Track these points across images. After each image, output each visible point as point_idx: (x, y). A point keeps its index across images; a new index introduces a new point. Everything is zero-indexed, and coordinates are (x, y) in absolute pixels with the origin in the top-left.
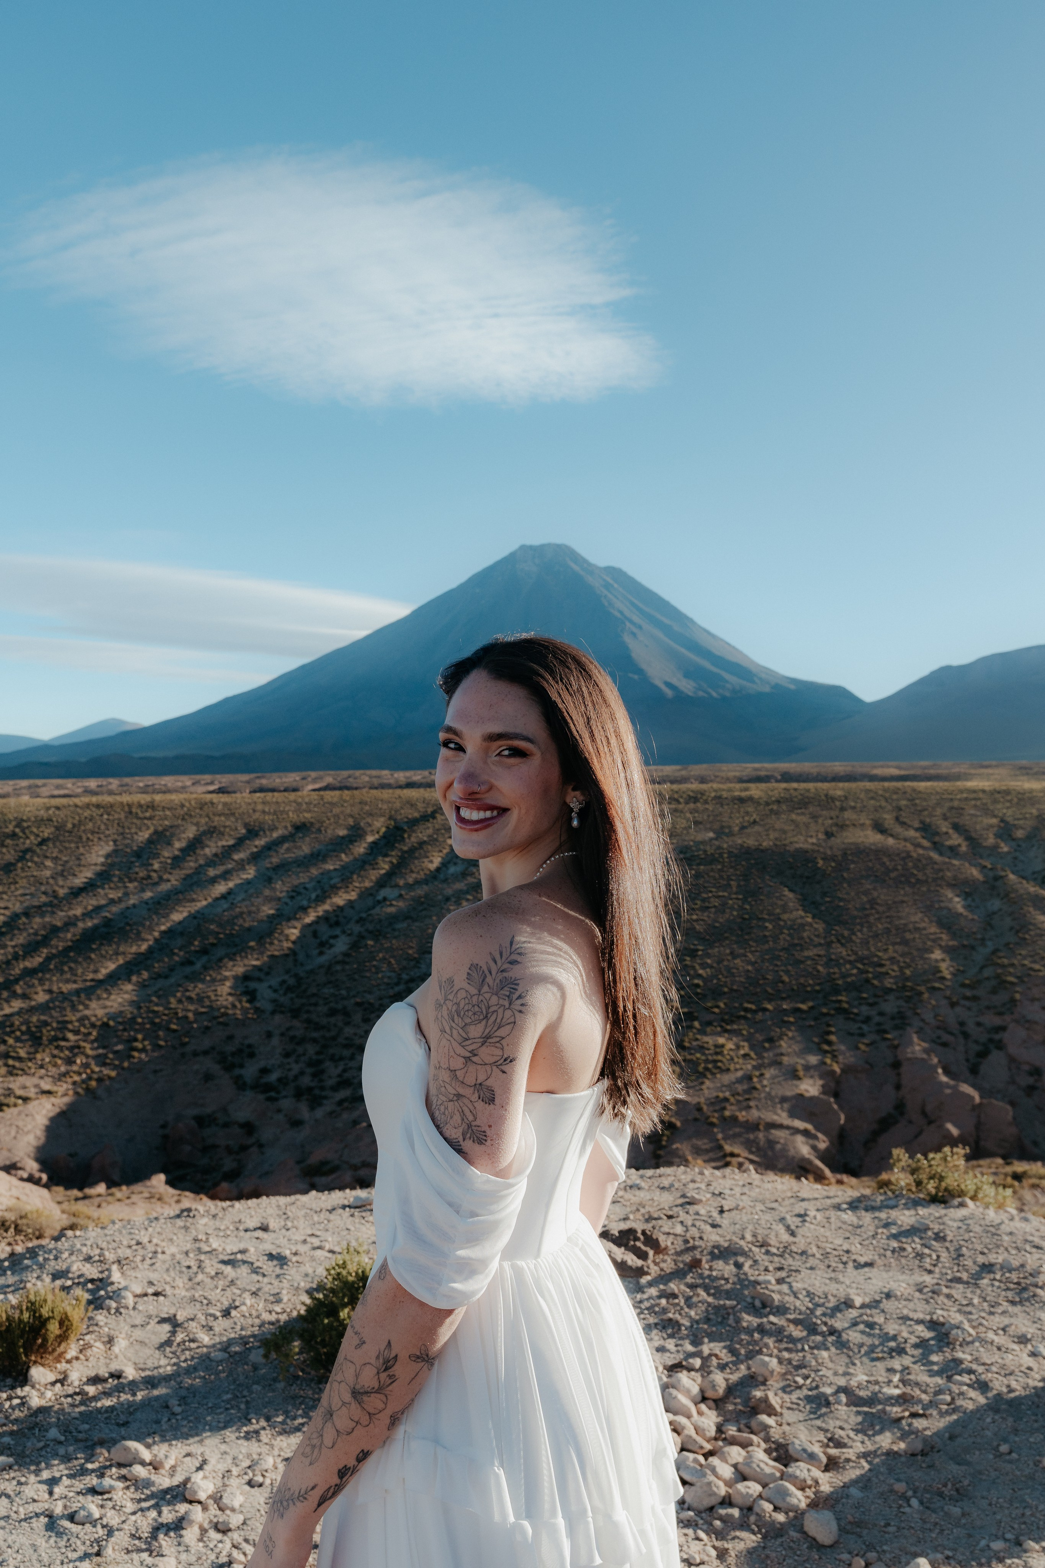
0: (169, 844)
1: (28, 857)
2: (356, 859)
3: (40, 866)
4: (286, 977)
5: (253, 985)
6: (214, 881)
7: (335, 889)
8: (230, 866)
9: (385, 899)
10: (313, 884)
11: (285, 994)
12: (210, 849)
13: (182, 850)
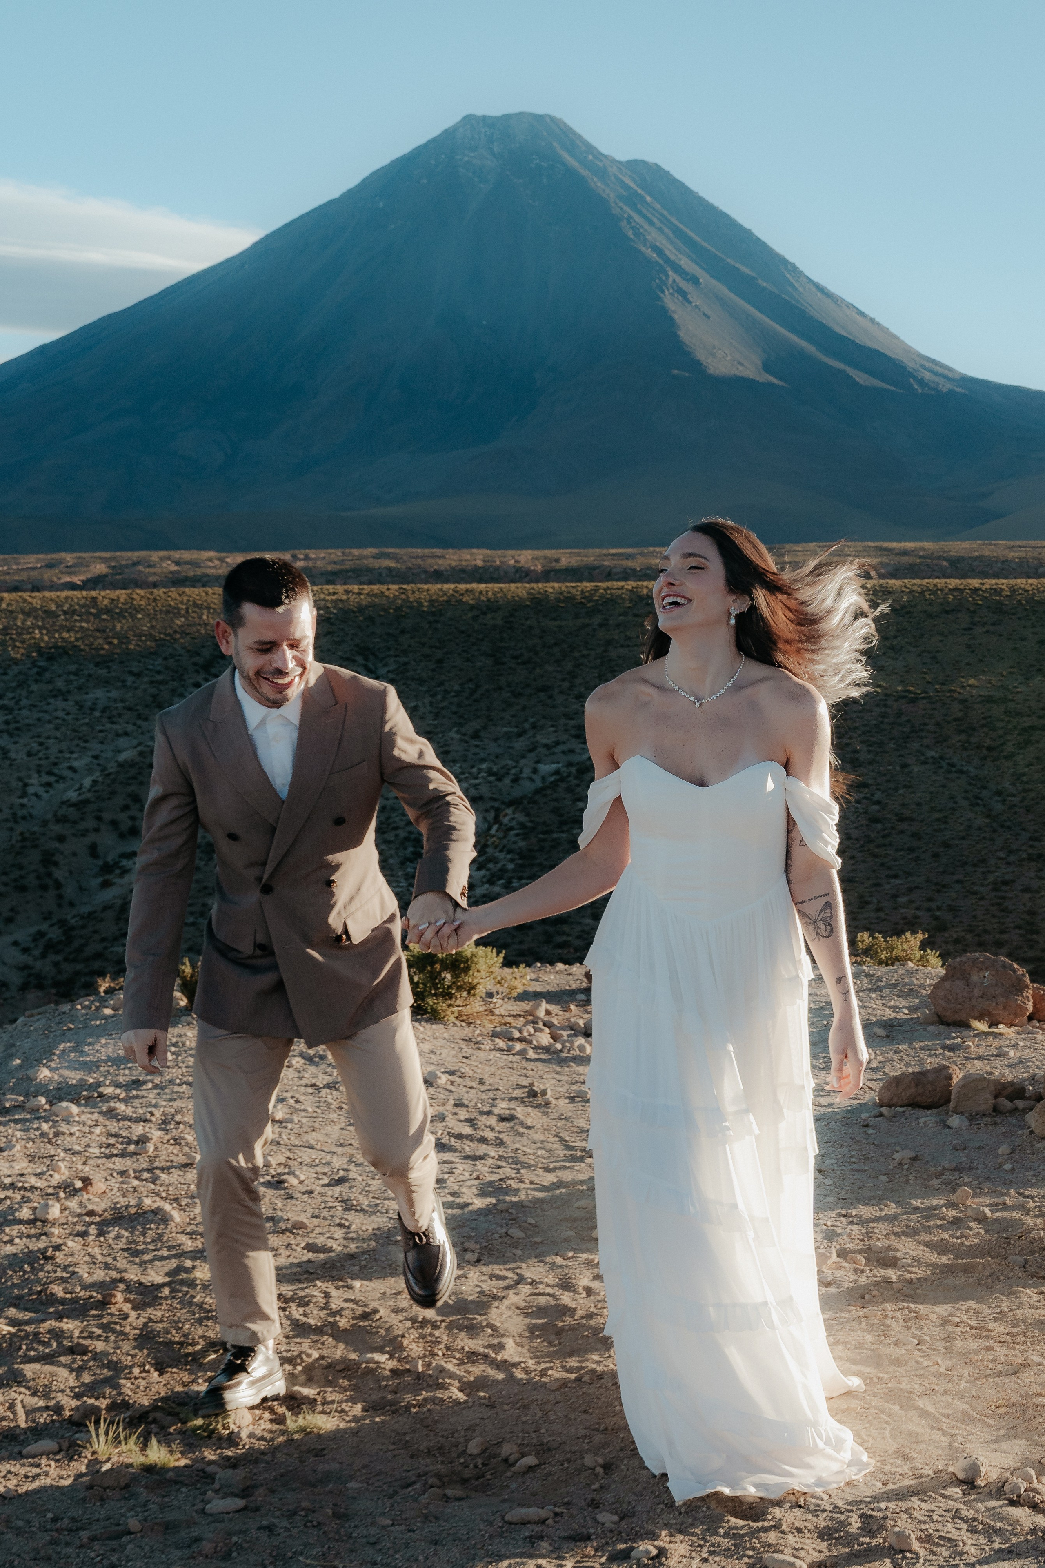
4: (44, 927)
10: (87, 760)
11: (43, 956)
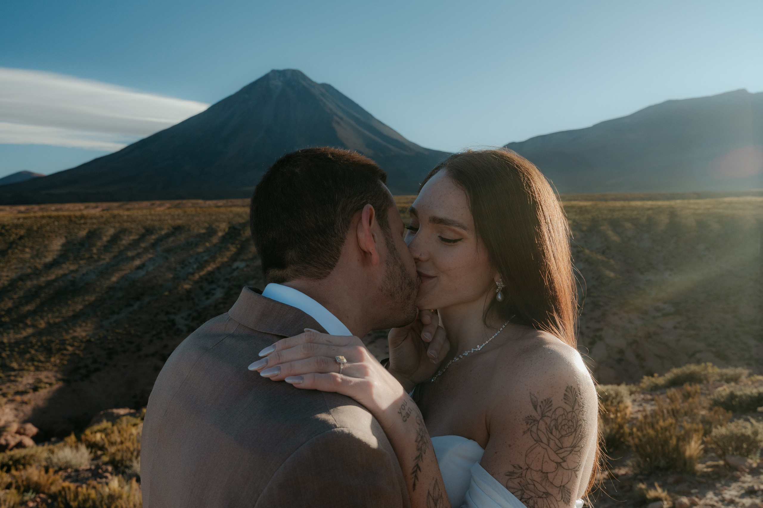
0: (100, 238)
1: (14, 246)
2: (215, 245)
3: (23, 252)
5: (172, 317)
6: (133, 258)
7: (207, 262)
8: (140, 250)
9: (237, 268)
10: (193, 260)
12: (126, 241)
13: (108, 241)
